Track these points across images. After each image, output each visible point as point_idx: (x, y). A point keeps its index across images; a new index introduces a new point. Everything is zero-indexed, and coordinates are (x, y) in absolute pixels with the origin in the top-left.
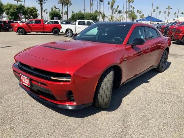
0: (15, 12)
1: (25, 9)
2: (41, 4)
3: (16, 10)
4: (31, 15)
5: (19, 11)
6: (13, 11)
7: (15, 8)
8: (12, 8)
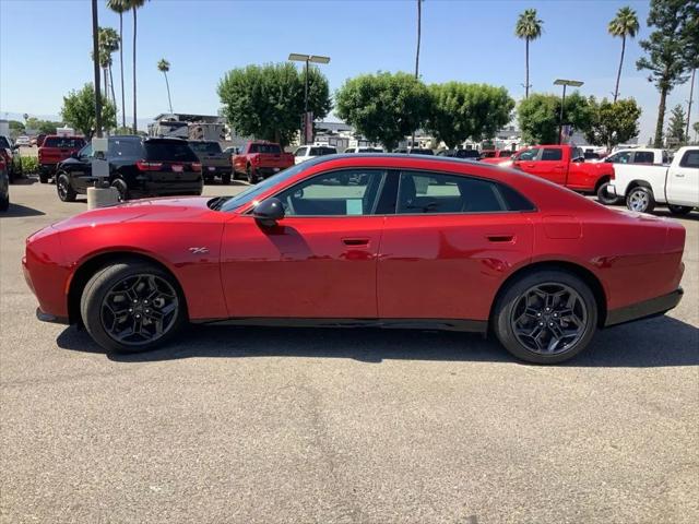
0: (546, 121)
1: (585, 110)
2: (665, 88)
3: (550, 116)
4: (611, 130)
5: (565, 117)
6: (540, 120)
7: (551, 107)
8: (541, 108)
